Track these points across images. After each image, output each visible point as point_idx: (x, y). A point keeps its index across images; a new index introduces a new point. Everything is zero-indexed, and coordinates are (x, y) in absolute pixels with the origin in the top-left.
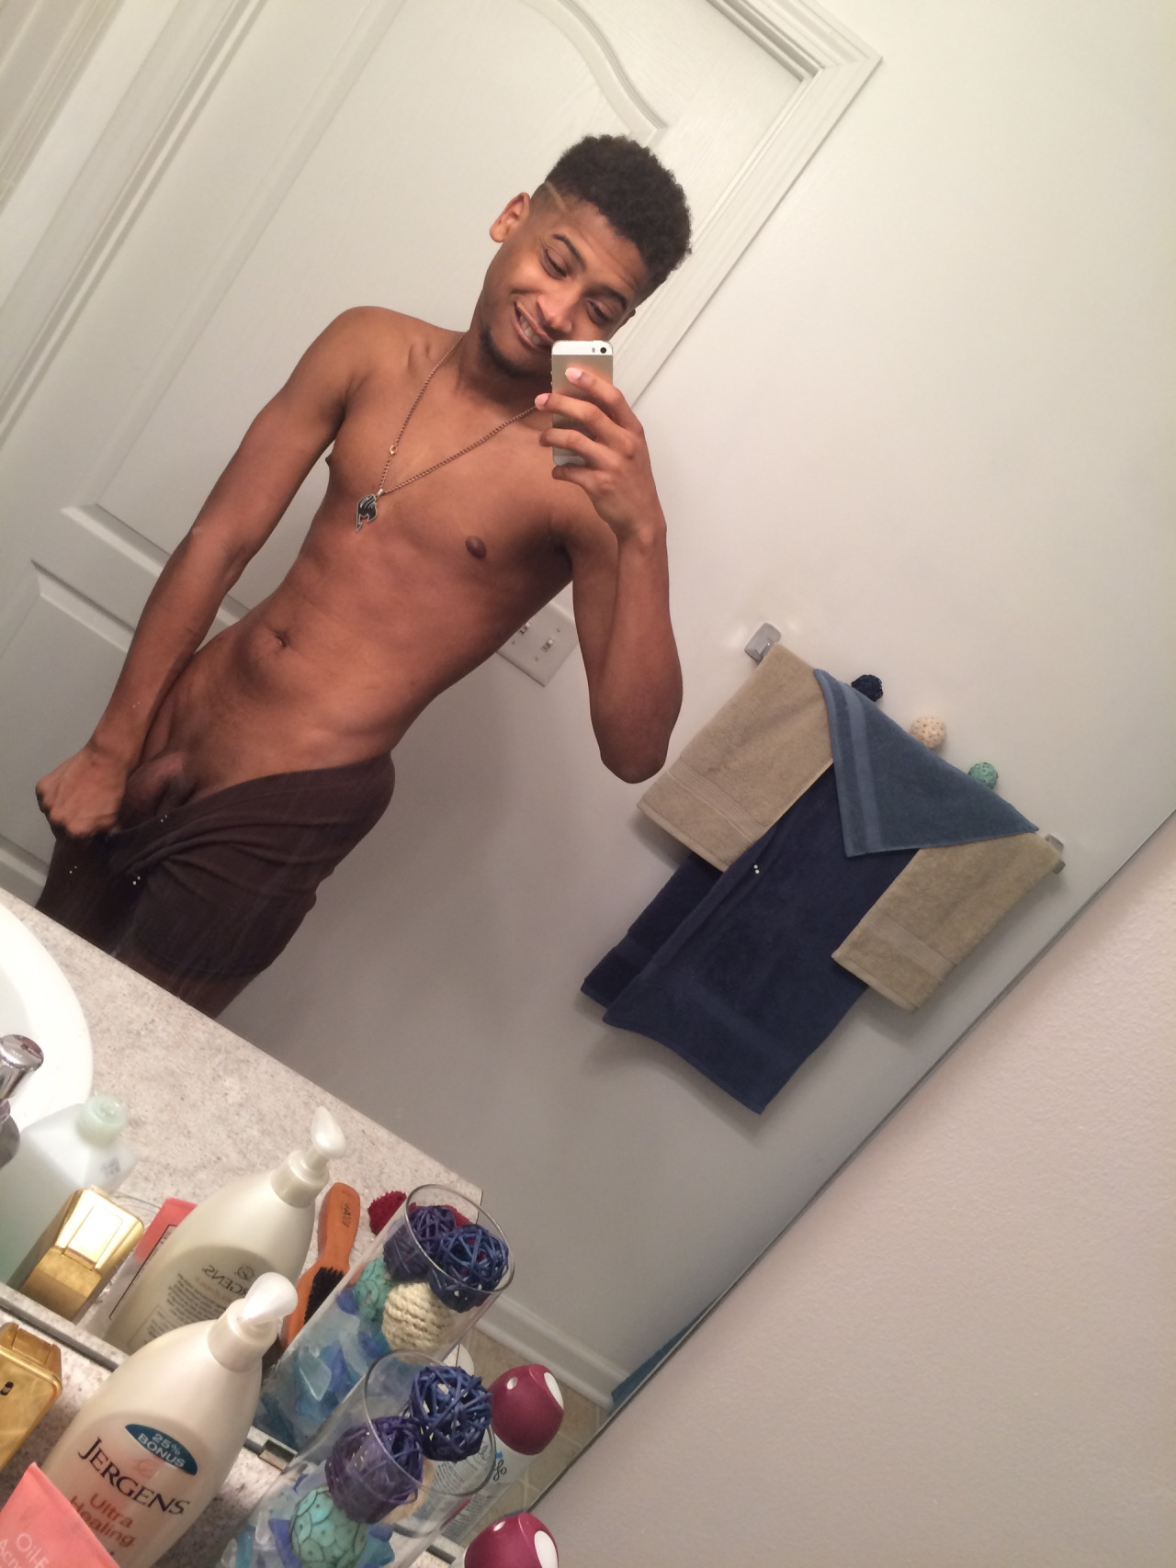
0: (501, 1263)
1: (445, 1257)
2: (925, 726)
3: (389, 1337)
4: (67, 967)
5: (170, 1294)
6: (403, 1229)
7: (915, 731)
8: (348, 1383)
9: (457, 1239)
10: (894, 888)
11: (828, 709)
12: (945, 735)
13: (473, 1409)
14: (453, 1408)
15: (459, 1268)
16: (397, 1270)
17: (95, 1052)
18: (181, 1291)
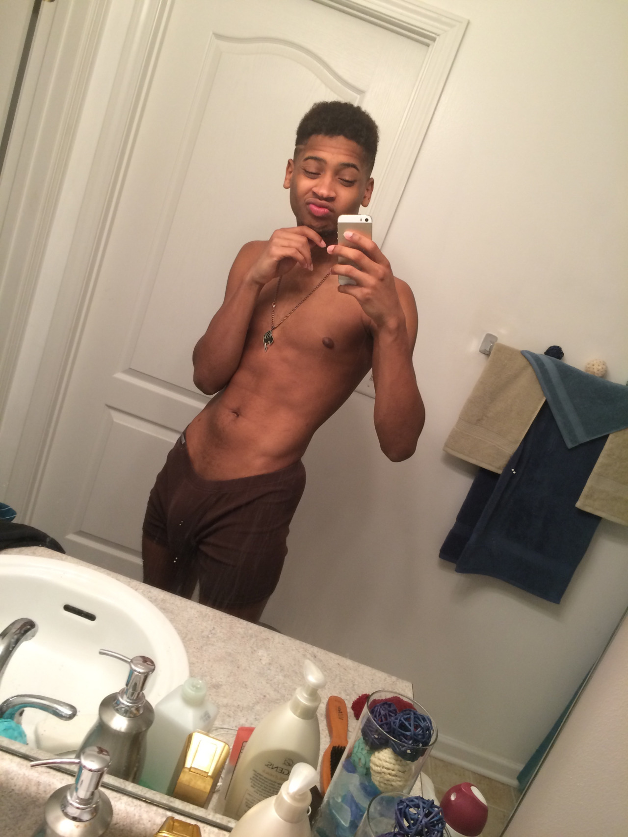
0: (429, 729)
1: (396, 732)
2: (593, 365)
3: (377, 783)
4: (164, 610)
5: (251, 782)
6: (368, 720)
7: (589, 369)
8: (361, 813)
9: (400, 720)
10: (601, 460)
11: (535, 371)
12: (607, 367)
13: (433, 820)
14: (421, 822)
15: (406, 737)
16: (372, 744)
17: (187, 652)
18: (257, 780)
